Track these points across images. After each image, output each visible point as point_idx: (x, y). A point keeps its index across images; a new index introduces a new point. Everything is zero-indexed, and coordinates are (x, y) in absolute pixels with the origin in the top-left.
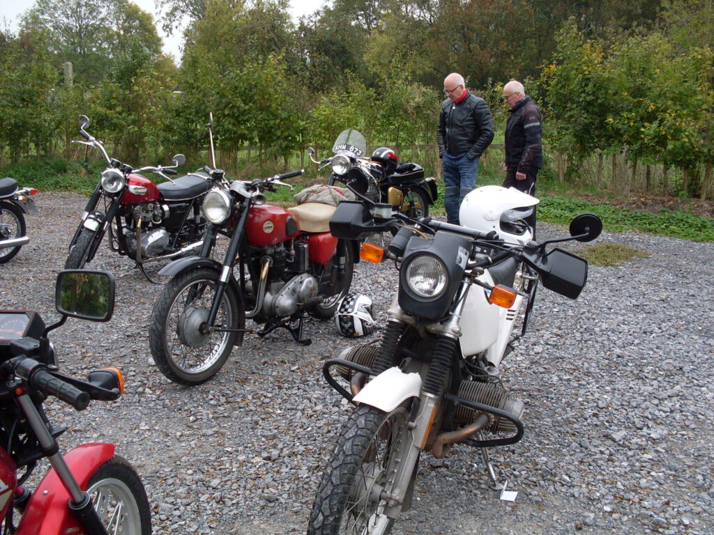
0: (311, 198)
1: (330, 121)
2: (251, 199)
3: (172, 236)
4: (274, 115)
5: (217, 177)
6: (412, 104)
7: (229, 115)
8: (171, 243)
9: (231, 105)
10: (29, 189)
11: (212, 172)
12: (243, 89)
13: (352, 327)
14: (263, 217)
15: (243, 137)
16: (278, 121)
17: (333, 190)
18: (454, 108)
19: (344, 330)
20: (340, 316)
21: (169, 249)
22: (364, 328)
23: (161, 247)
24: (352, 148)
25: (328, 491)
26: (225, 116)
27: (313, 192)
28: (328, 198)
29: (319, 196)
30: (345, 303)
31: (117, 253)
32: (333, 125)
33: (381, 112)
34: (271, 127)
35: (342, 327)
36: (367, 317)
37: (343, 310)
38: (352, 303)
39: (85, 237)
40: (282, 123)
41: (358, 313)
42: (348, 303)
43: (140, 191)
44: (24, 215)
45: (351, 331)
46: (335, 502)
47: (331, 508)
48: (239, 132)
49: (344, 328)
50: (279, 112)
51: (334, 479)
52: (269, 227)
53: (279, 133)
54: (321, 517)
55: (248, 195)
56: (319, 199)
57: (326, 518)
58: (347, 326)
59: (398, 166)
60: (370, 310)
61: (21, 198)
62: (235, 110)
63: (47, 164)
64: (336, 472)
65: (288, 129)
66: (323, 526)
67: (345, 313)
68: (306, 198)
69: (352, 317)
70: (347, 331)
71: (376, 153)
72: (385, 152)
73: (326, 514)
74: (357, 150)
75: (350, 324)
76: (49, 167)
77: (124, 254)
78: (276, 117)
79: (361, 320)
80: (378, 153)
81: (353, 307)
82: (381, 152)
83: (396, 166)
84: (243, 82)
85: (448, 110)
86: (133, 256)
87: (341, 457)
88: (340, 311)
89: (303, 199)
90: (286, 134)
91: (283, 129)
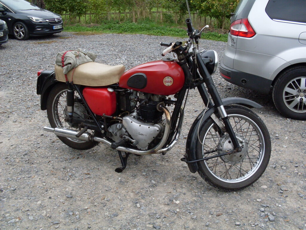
15: (64, 10)
16: (76, 4)
32: (96, 4)
34: (74, 6)
48: (62, 7)
65: (80, 6)
78: (75, 2)
90: (79, 8)
91: (78, 6)
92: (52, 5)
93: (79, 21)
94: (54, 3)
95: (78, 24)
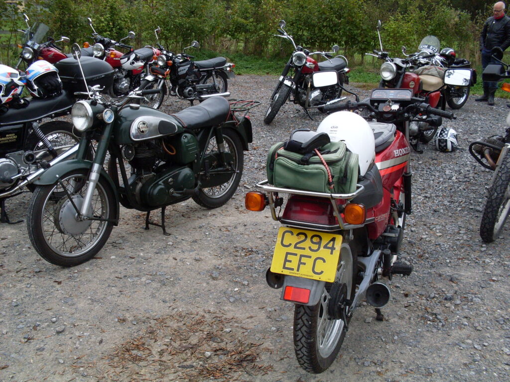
0: (424, 72)
1: (396, 32)
2: (406, 68)
3: (323, 95)
4: (357, 27)
5: (384, 56)
6: (453, 22)
7: (326, 26)
8: (322, 99)
9: (328, 20)
10: (231, 64)
11: (380, 53)
12: (336, 10)
13: (446, 146)
14: (409, 79)
15: (335, 41)
16: (359, 31)
17: (437, 69)
18: (494, 22)
19: (441, 148)
20: (439, 139)
21: (322, 101)
22: (452, 146)
23: (317, 100)
24: (431, 47)
25: (500, 182)
26: (324, 27)
27: (426, 69)
28: (435, 73)
29: (429, 72)
30: (442, 132)
31: (293, 102)
32: (398, 35)
33: (430, 27)
34: (355, 35)
35: (440, 145)
36: (454, 140)
37: (441, 136)
38: (446, 132)
39: (285, 90)
40: (362, 32)
41: (451, 138)
42: (444, 132)
43: (311, 66)
44: (227, 80)
45: (445, 148)
46: (503, 188)
47: (501, 190)
48: (333, 37)
49: (441, 146)
50: (361, 25)
51: (502, 178)
52: (412, 85)
53: (360, 39)
54: (496, 194)
55: (404, 66)
56: (430, 73)
57: (498, 194)
58: (443, 145)
59: (455, 60)
60: (456, 137)
61: (228, 69)
62: (331, 23)
63: (204, 54)
64: (504, 175)
65: (366, 36)
66: (496, 198)
67: (443, 138)
68: (422, 73)
69: (446, 140)
70: (443, 148)
71: (443, 51)
72: (450, 51)
73: (499, 193)
74: (434, 48)
75: (445, 144)
76: (205, 56)
77: (296, 103)
78: (358, 28)
79: (451, 142)
80: (444, 52)
81: (447, 134)
82: (447, 51)
83: (454, 60)
84: (337, 5)
85: (490, 24)
86: (303, 104)
87: (506, 169)
88: (439, 136)
89: (420, 73)
90: (365, 40)
91: (362, 36)
92: (316, 32)
93: (361, 63)
94: (320, 29)
95: (361, 67)
